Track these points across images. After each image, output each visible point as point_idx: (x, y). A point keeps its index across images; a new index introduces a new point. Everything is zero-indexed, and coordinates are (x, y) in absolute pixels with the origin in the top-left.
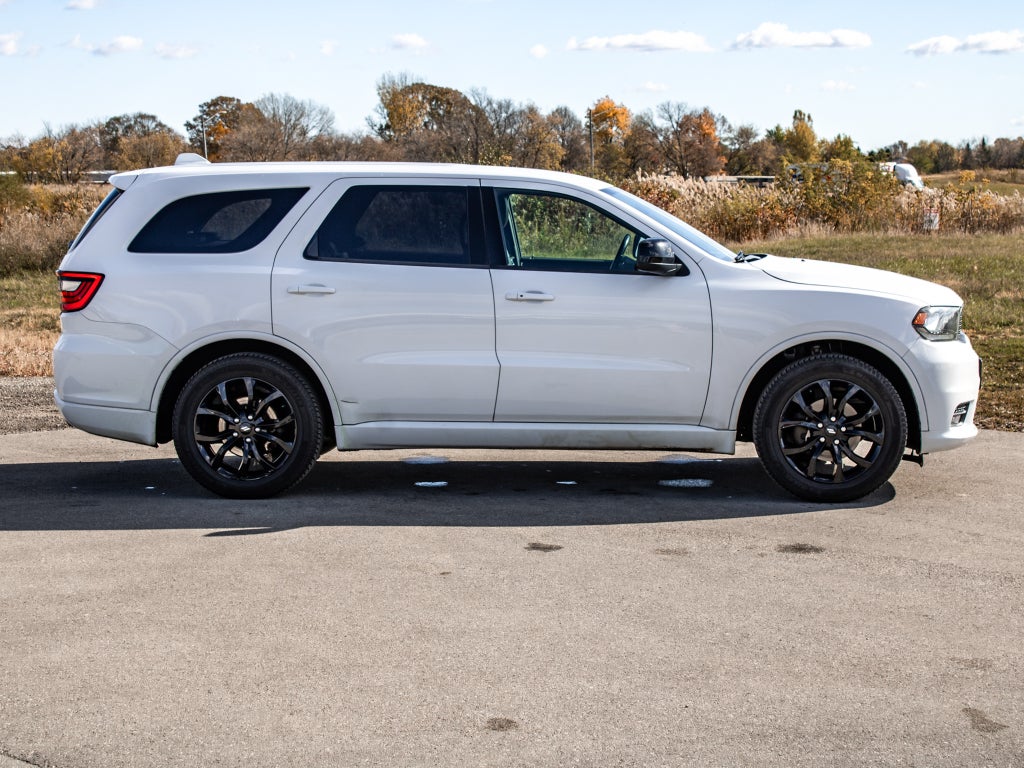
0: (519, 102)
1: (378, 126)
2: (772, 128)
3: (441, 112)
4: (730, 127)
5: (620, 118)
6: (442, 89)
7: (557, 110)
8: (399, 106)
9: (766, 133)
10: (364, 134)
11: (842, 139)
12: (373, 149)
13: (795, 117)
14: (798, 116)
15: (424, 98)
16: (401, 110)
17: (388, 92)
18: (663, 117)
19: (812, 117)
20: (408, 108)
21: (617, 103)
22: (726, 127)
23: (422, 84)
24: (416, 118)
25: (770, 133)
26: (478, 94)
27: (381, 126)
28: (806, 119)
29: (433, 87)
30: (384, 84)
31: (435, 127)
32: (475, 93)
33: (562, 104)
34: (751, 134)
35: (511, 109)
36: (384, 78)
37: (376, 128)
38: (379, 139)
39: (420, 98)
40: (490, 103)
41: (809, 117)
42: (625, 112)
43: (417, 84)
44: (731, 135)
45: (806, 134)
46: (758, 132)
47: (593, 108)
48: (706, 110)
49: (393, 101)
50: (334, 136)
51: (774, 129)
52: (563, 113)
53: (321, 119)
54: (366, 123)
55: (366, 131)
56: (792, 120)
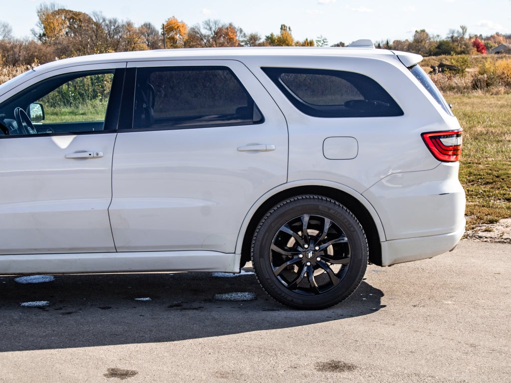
0: (122, 20)
1: (39, 35)
2: (269, 34)
3: (76, 26)
4: (244, 34)
5: (181, 29)
6: (76, 12)
7: (144, 25)
8: (50, 23)
9: (265, 38)
10: (30, 39)
11: (308, 41)
12: (36, 48)
13: (281, 29)
14: (283, 28)
15: (65, 18)
16: (52, 25)
17: (44, 14)
18: (206, 29)
19: (291, 28)
20: (56, 24)
21: (179, 20)
22: (242, 34)
23: (64, 9)
24: (61, 30)
25: (268, 38)
26: (97, 15)
27: (40, 35)
28: (288, 29)
29: (71, 11)
30: (41, 9)
31: (73, 35)
32: (95, 14)
33: (147, 21)
34: (257, 38)
35: (117, 24)
36: (41, 6)
37: (37, 36)
38: (39, 43)
39: (63, 18)
40: (104, 20)
41: (289, 28)
42: (184, 26)
43: (61, 10)
44: (246, 39)
45: (288, 38)
46: (261, 37)
47: (165, 24)
48: (230, 24)
49: (47, 19)
50: (12, 40)
51: (270, 36)
52: (148, 26)
53: (4, 30)
54: (31, 32)
55: (31, 37)
56: (280, 30)
